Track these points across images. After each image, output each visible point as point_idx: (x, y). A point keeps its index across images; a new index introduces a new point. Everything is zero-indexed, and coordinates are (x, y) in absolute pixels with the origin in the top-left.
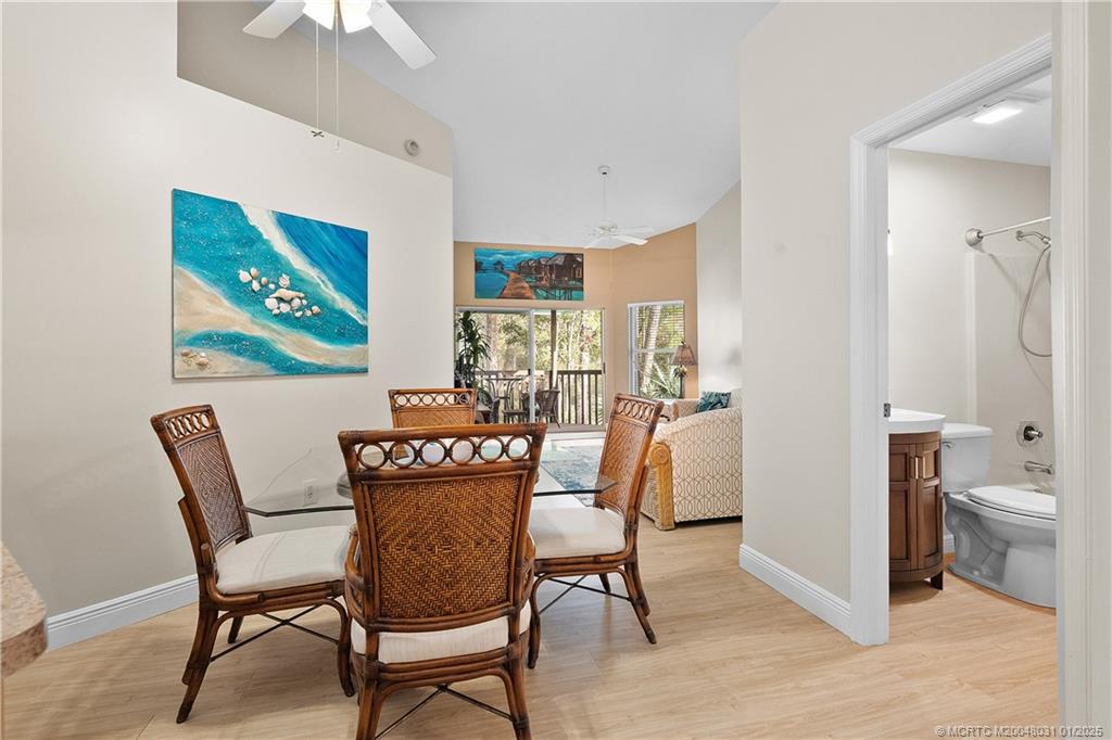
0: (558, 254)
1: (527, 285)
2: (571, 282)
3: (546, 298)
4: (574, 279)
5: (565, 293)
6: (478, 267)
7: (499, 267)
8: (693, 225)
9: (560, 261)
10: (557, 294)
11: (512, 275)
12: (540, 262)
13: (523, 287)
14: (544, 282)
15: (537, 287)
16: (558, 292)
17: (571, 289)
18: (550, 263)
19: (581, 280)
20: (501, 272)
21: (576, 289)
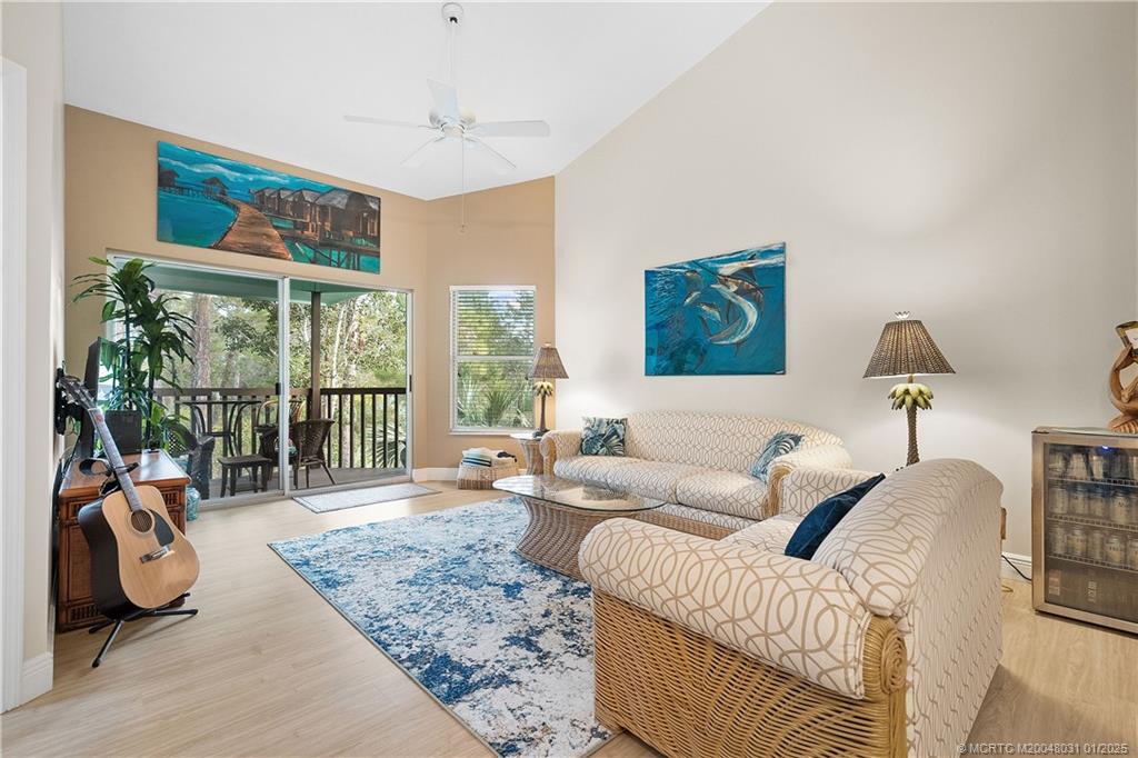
0: (335, 189)
1: (275, 233)
2: (359, 241)
3: (313, 262)
4: (364, 235)
5: (348, 257)
6: (166, 179)
7: (216, 188)
8: (550, 180)
9: (340, 202)
10: (335, 258)
11: (244, 209)
12: (302, 197)
13: (269, 237)
14: (308, 233)
15: (295, 239)
16: (335, 253)
17: (359, 252)
18: (321, 201)
19: (376, 240)
20: (221, 201)
21: (367, 253)
